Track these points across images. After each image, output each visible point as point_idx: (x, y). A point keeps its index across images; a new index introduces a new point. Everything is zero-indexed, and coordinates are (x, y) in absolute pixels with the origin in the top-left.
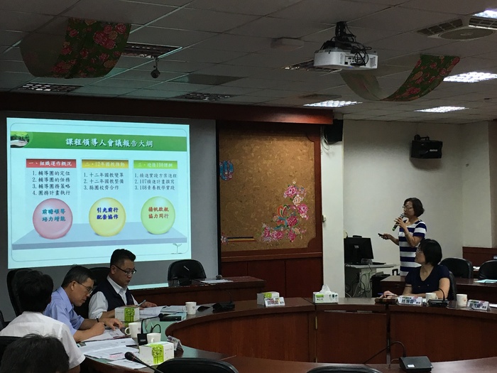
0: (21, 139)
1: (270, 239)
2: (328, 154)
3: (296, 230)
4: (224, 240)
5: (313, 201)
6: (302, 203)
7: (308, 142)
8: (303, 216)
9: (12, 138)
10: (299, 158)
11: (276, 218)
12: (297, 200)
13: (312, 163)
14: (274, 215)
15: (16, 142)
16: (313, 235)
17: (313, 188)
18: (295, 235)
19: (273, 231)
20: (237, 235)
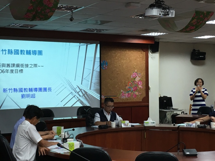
2: (152, 58)
4: (103, 97)
6: (140, 81)
7: (142, 52)
13: (144, 62)
17: (145, 74)
18: (136, 96)
19: (125, 93)
20: (109, 95)
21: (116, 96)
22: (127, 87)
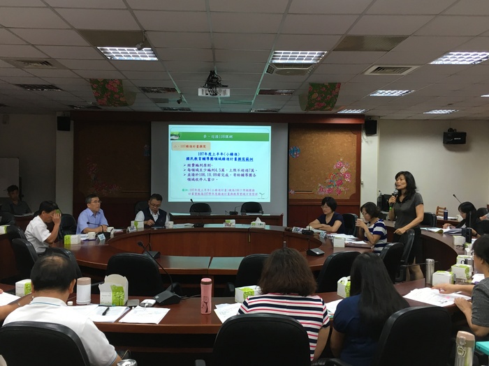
0: (175, 135)
1: (323, 193)
2: (367, 142)
3: (341, 188)
4: (292, 192)
5: (355, 171)
6: (347, 172)
7: (352, 135)
8: (347, 180)
9: (171, 135)
10: (345, 145)
11: (328, 181)
12: (343, 170)
13: (355, 148)
14: (326, 179)
15: (173, 137)
16: (354, 191)
17: (355, 163)
18: (340, 192)
19: (325, 188)
20: (301, 190)
21: (311, 192)
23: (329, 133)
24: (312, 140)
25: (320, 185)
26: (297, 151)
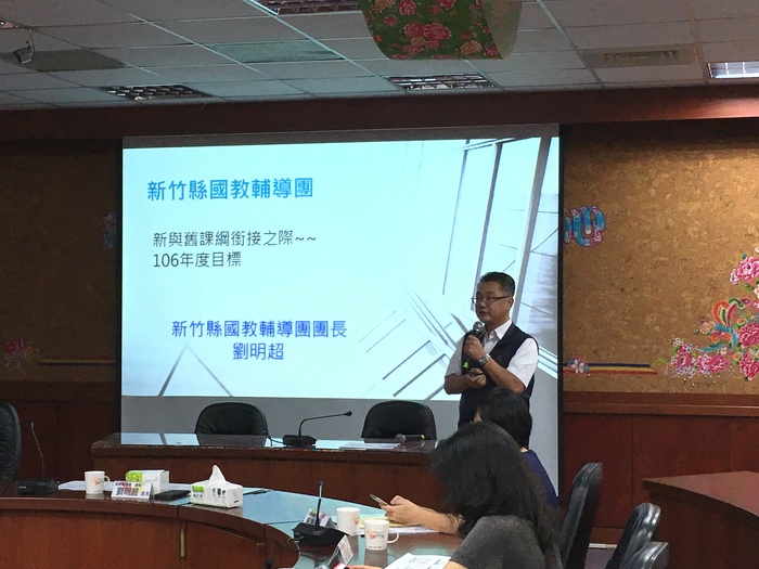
1: (691, 371)
3: (758, 355)
14: (703, 319)
18: (757, 366)
19: (698, 353)
20: (612, 359)
21: (648, 366)
22: (707, 328)
23: (711, 156)
24: (649, 184)
25: (678, 342)
26: (594, 221)
